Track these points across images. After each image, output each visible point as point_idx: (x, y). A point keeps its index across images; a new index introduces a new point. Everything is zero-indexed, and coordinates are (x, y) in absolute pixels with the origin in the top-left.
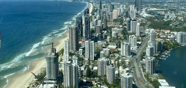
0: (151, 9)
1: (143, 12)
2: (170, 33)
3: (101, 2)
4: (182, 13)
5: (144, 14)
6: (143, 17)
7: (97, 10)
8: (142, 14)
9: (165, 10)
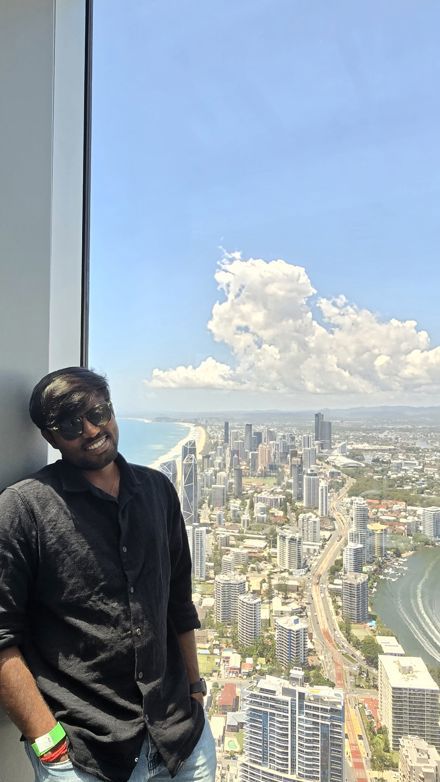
0: (356, 446)
1: (335, 452)
2: (405, 511)
3: (227, 424)
4: (434, 458)
5: (339, 458)
6: (335, 466)
7: (216, 444)
8: (333, 458)
9: (390, 450)
